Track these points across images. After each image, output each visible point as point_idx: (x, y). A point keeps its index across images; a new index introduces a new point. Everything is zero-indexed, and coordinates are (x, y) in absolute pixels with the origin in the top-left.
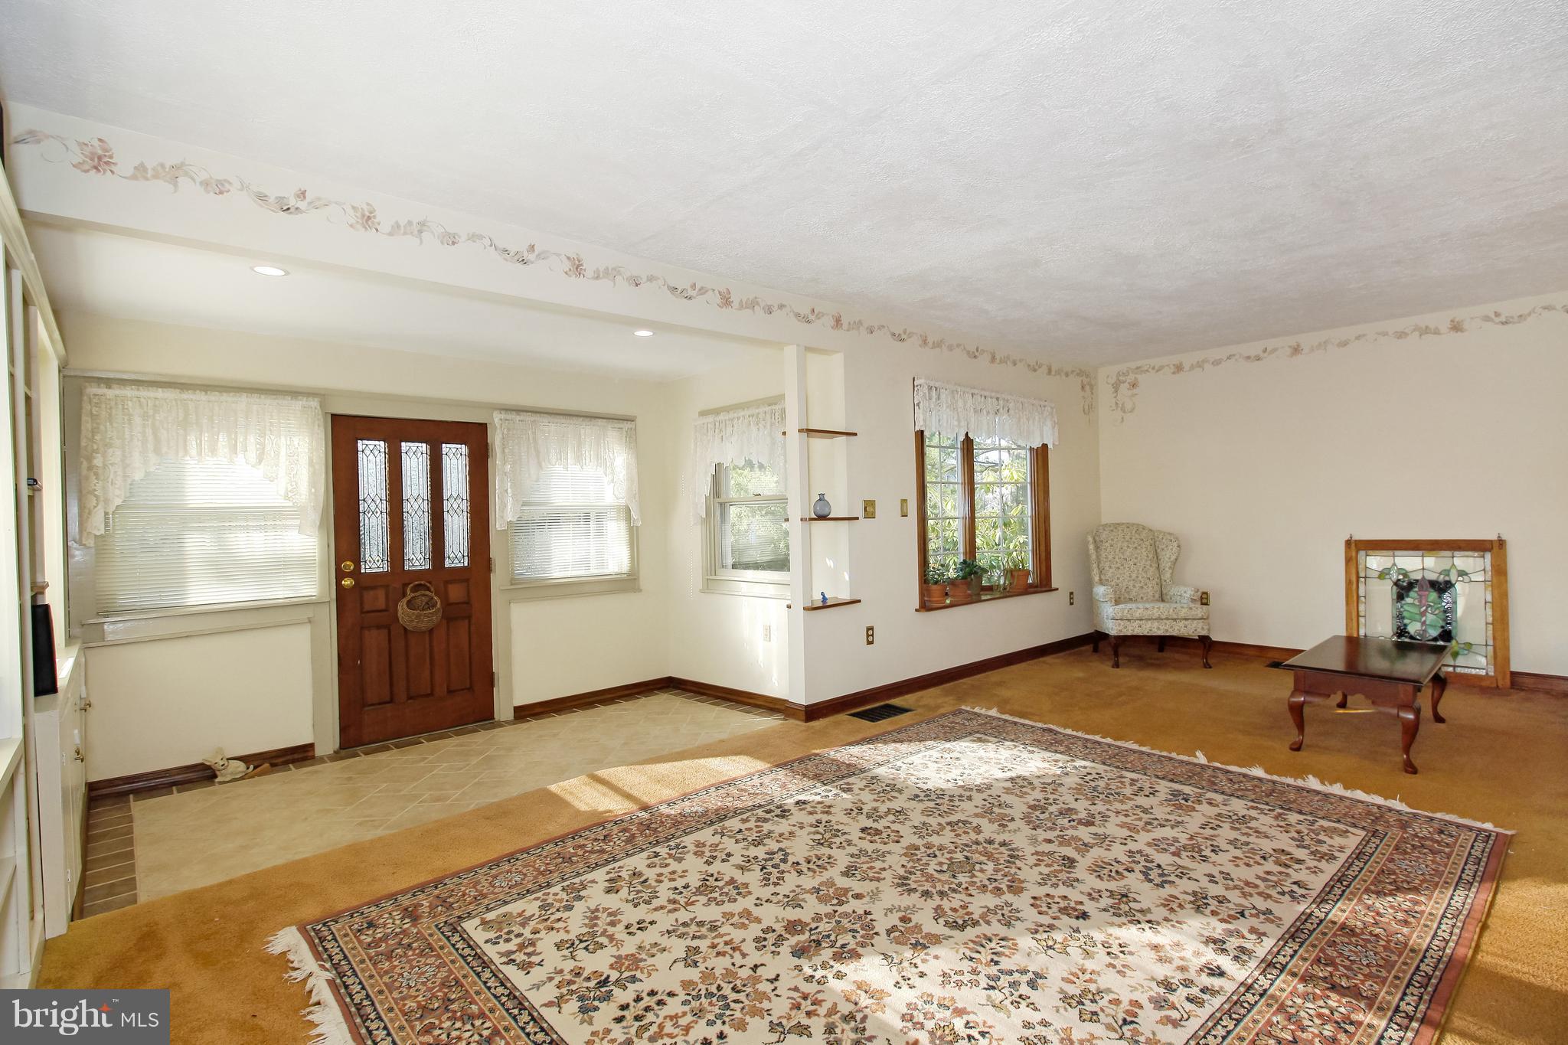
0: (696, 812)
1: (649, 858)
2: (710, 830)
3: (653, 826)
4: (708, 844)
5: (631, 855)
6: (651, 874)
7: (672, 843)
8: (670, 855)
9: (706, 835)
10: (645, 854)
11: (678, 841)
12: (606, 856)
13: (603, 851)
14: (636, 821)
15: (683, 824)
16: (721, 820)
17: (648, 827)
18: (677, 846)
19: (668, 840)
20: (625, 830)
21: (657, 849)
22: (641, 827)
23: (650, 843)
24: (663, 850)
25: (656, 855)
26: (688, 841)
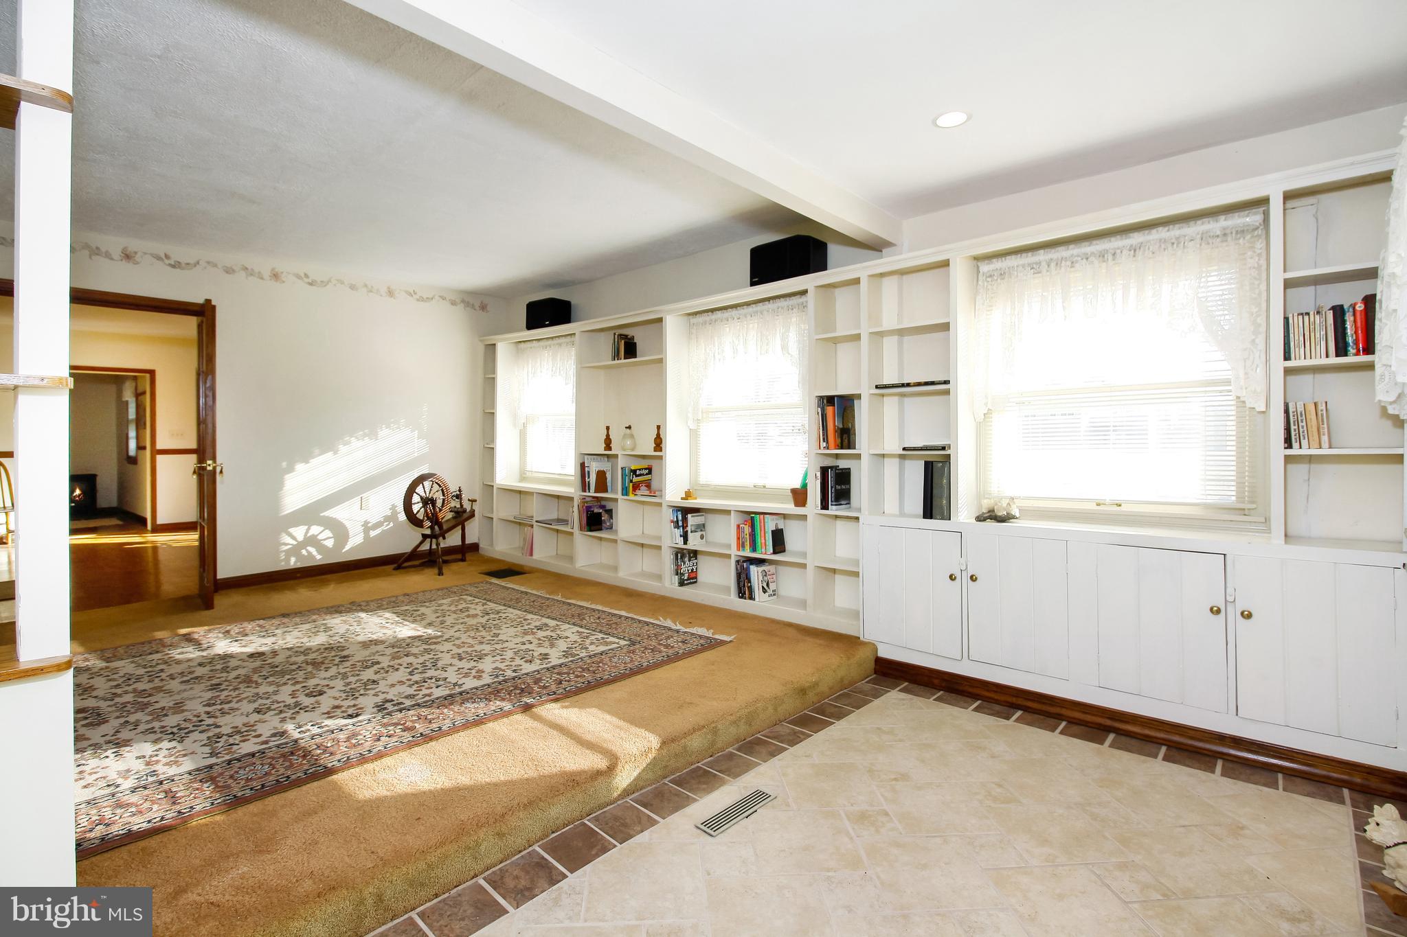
0: (473, 703)
1: (521, 670)
2: (464, 688)
3: (518, 691)
4: (471, 678)
5: (535, 671)
6: (518, 661)
7: (501, 678)
8: (503, 671)
9: (470, 683)
10: (523, 672)
11: (496, 680)
12: (556, 671)
13: (558, 674)
14: (534, 695)
15: (492, 692)
16: (451, 696)
17: (522, 690)
18: (497, 676)
19: (505, 681)
20: (545, 687)
21: (515, 674)
22: (530, 690)
23: (520, 678)
24: (509, 674)
25: (514, 671)
26: (487, 680)
